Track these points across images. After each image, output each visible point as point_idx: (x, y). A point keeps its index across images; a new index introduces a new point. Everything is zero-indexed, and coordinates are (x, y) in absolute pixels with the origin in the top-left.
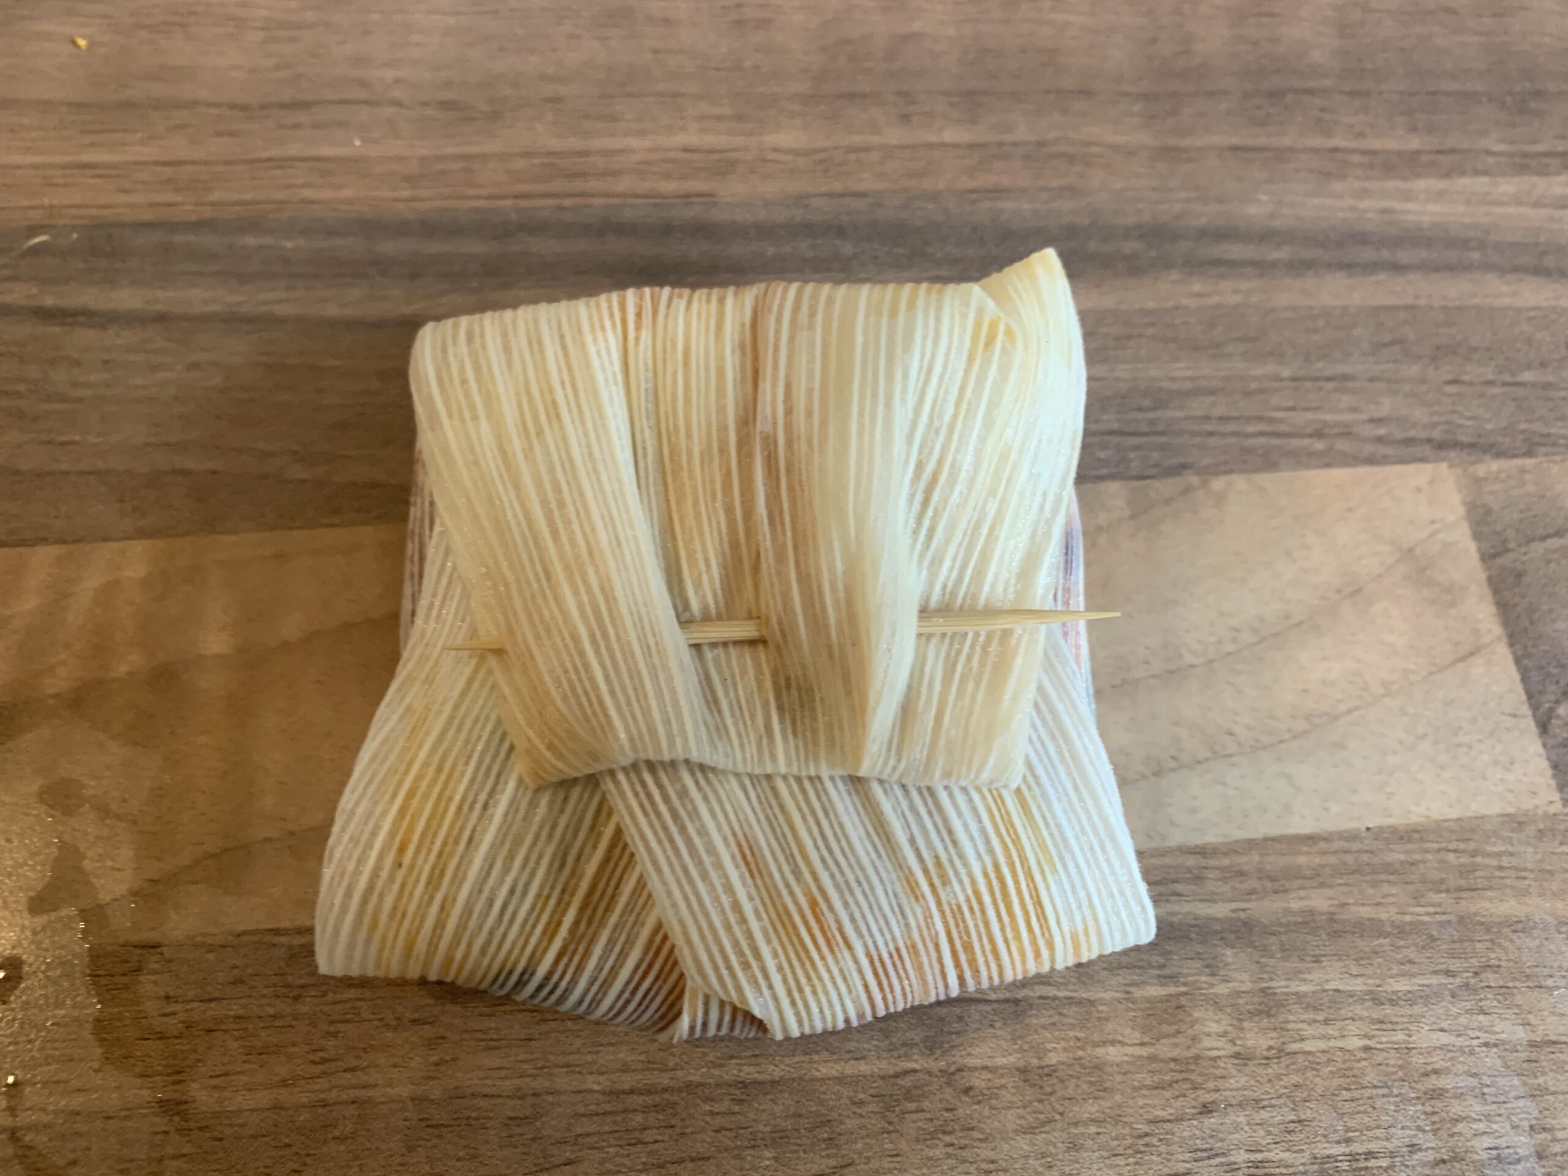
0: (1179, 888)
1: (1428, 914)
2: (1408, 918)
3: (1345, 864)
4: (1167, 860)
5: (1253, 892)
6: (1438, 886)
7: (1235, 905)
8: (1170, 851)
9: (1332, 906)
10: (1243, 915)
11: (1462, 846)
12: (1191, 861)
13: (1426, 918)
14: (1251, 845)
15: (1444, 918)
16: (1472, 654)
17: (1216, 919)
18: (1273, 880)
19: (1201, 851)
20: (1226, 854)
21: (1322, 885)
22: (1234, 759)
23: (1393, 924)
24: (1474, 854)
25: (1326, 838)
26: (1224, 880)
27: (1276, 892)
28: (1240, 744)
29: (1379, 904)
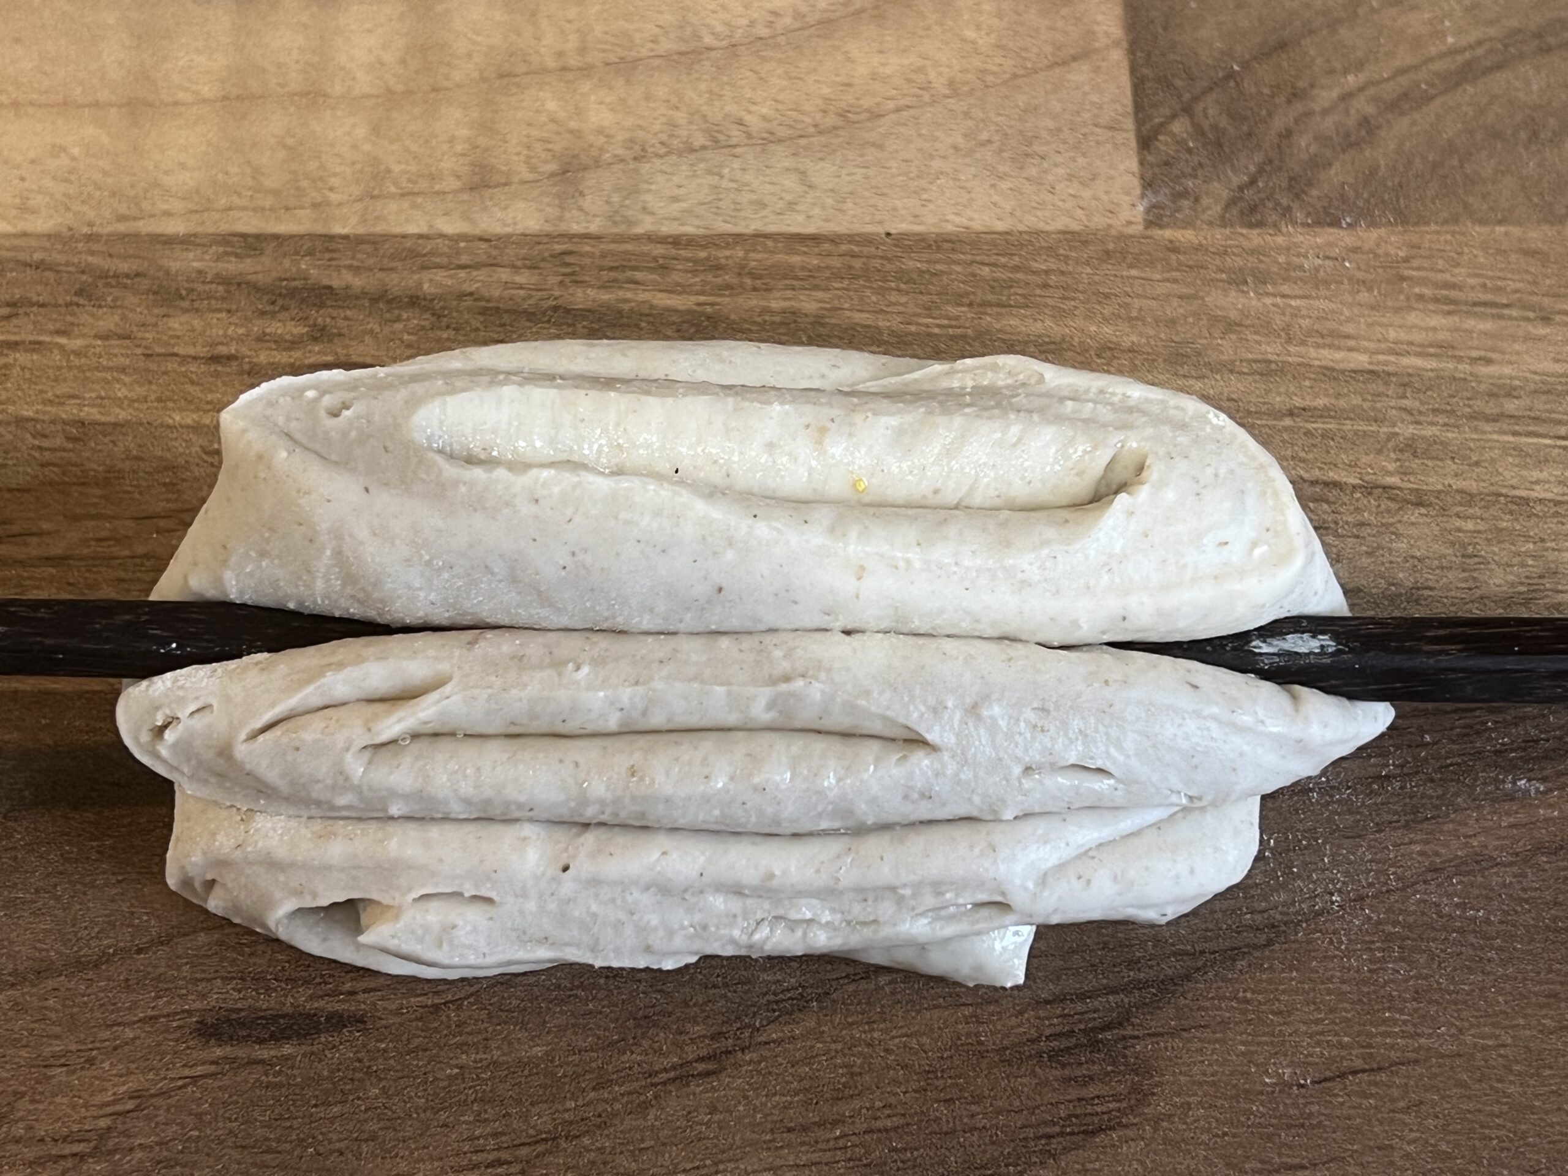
0: (639, 276)
1: (938, 326)
2: (913, 328)
3: (850, 267)
4: (629, 247)
5: (729, 287)
6: (958, 299)
7: (702, 299)
8: (637, 238)
9: (823, 309)
10: (709, 309)
11: (1003, 260)
12: (659, 250)
13: (936, 331)
14: (739, 238)
15: (959, 331)
16: (1075, 58)
17: (676, 311)
18: (754, 276)
19: (676, 241)
20: (704, 247)
21: (816, 288)
22: (738, 150)
23: (892, 333)
24: (1016, 268)
25: (835, 239)
26: (694, 272)
27: (755, 289)
28: (749, 136)
29: (882, 311)
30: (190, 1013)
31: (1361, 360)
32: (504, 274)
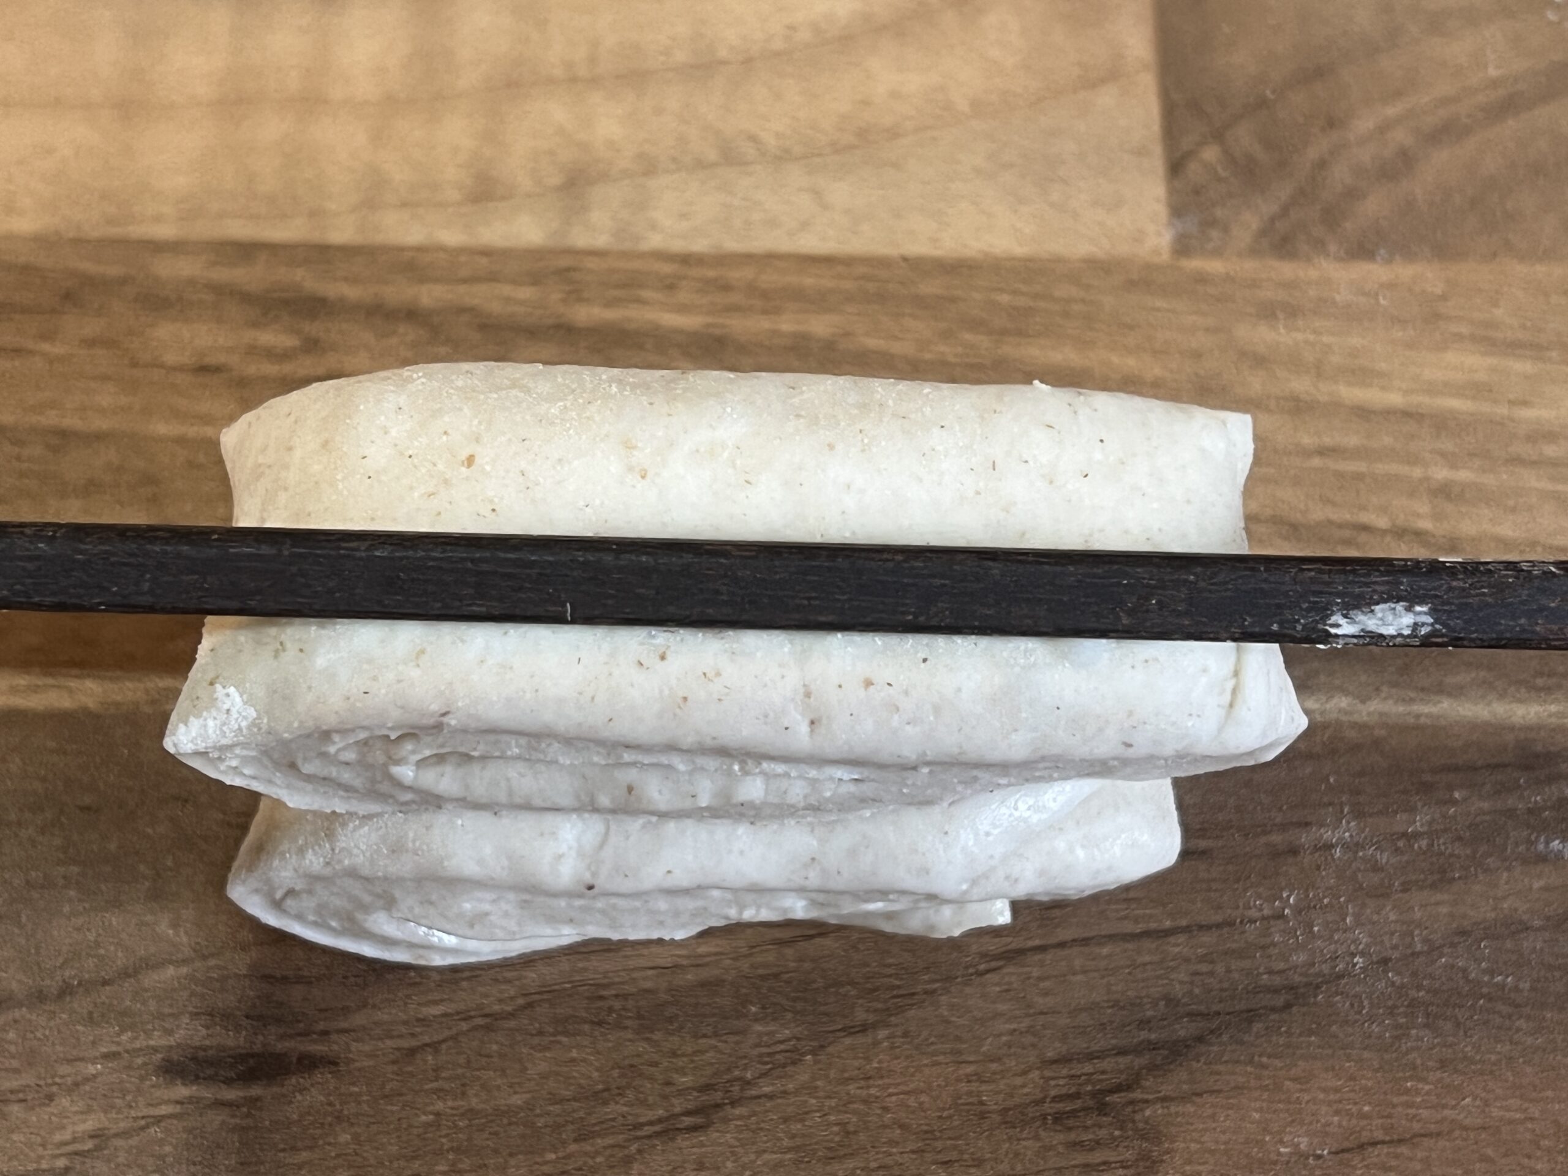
0: (644, 294)
2: (927, 355)
3: (864, 291)
4: (634, 264)
5: (736, 308)
7: (709, 319)
9: (833, 333)
10: (717, 331)
11: (1022, 287)
12: (667, 268)
15: (975, 360)
18: (766, 298)
19: (685, 259)
20: (713, 266)
21: (826, 311)
22: (750, 168)
23: (905, 359)
25: (848, 261)
26: (703, 292)
27: (766, 311)
28: (763, 153)
29: (894, 337)
30: (155, 1050)
31: (1395, 399)
32: (507, 290)
